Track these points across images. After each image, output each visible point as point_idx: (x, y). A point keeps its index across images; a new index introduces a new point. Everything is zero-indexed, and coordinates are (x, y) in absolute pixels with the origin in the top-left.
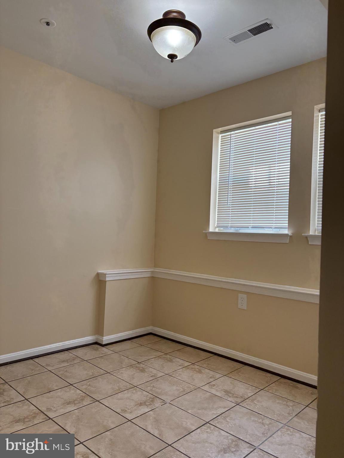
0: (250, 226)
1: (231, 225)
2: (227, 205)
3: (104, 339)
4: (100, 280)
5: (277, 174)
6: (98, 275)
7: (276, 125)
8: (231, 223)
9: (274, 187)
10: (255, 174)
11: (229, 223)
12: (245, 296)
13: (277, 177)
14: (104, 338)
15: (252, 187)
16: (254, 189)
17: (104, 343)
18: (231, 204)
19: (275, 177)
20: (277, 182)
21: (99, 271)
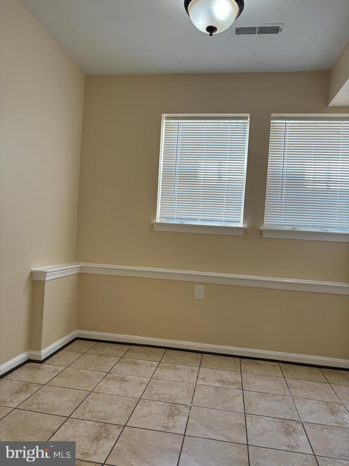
0: (199, 218)
1: (176, 217)
2: (173, 196)
3: (42, 354)
4: (34, 280)
5: (228, 170)
6: (32, 273)
7: (228, 123)
8: (177, 215)
9: (225, 183)
10: (204, 167)
11: (174, 215)
12: (202, 287)
13: (228, 173)
14: (42, 352)
15: (201, 180)
16: (203, 182)
17: (42, 358)
18: (177, 195)
19: (226, 173)
20: (227, 178)
21: (33, 269)
